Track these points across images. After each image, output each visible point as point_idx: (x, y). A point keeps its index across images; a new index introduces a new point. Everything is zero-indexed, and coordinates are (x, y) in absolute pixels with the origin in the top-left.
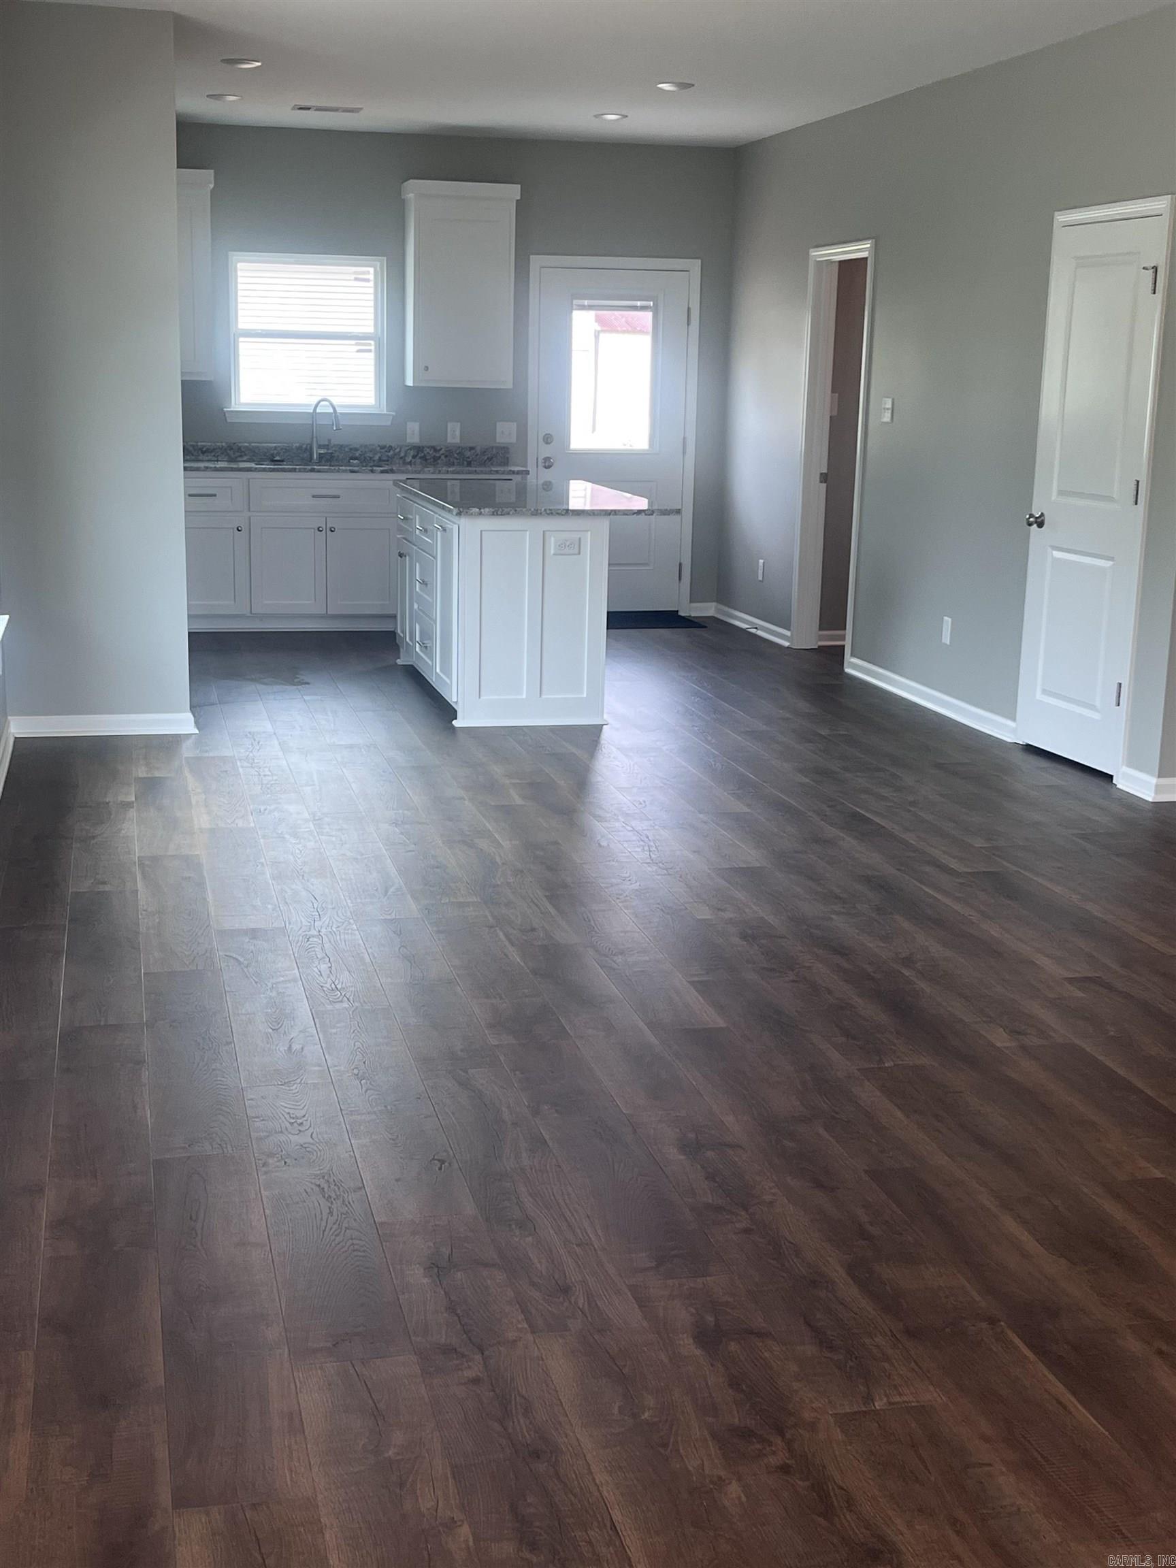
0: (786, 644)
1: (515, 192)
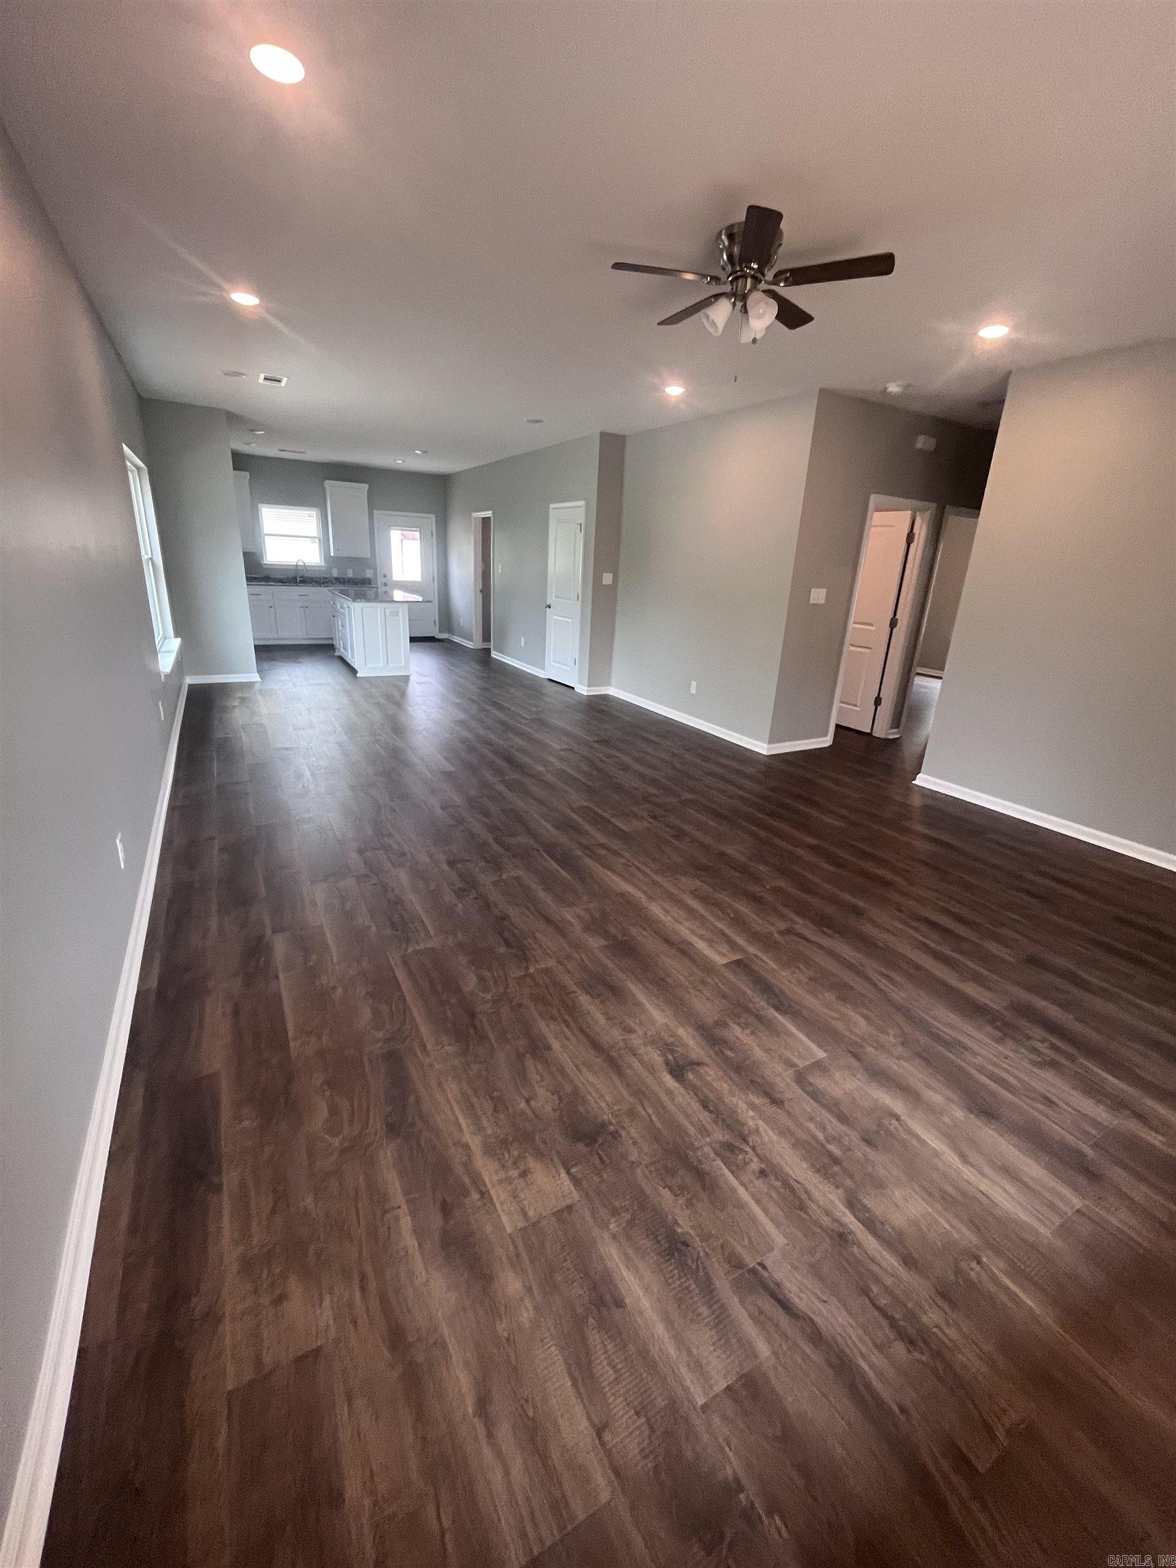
0: (472, 647)
1: (366, 486)
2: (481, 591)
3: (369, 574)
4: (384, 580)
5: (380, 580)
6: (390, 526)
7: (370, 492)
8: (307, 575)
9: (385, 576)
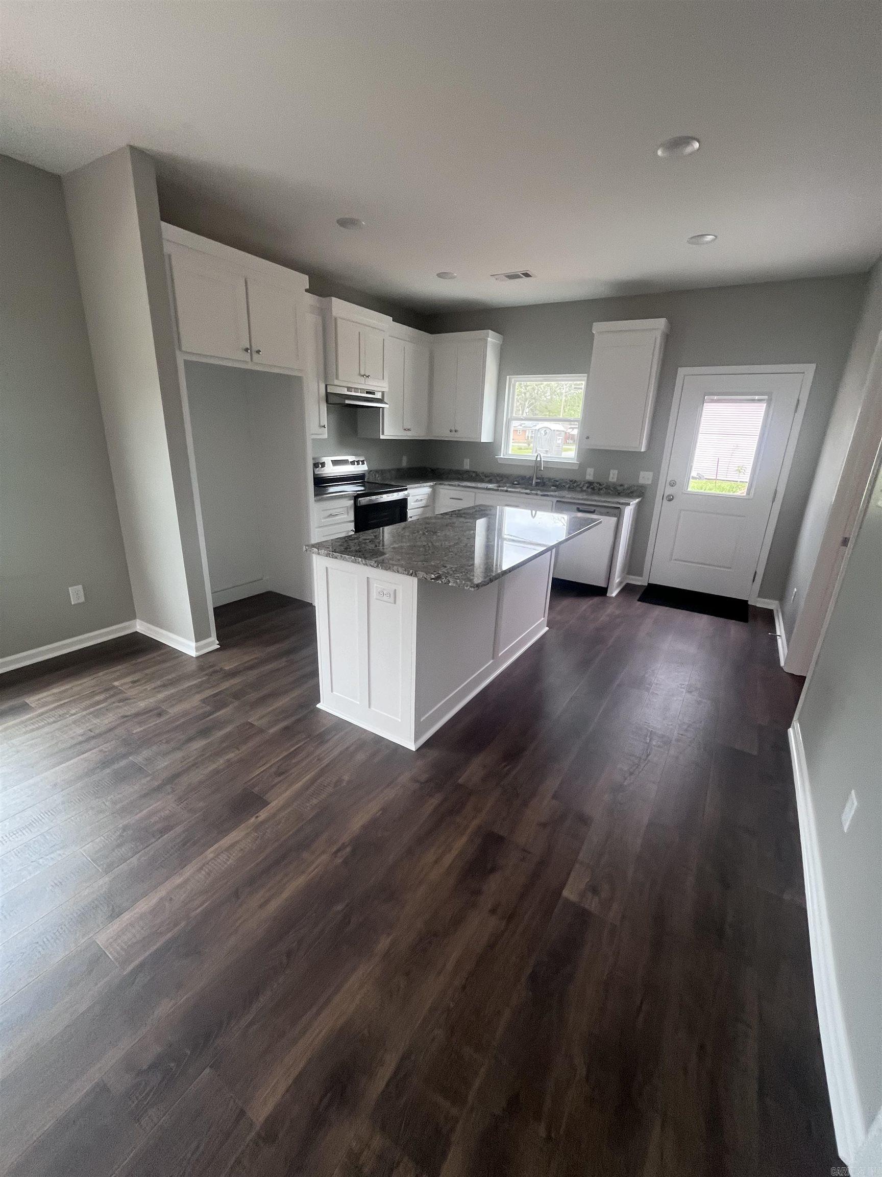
1: (661, 323)
3: (645, 478)
4: (669, 491)
5: (662, 489)
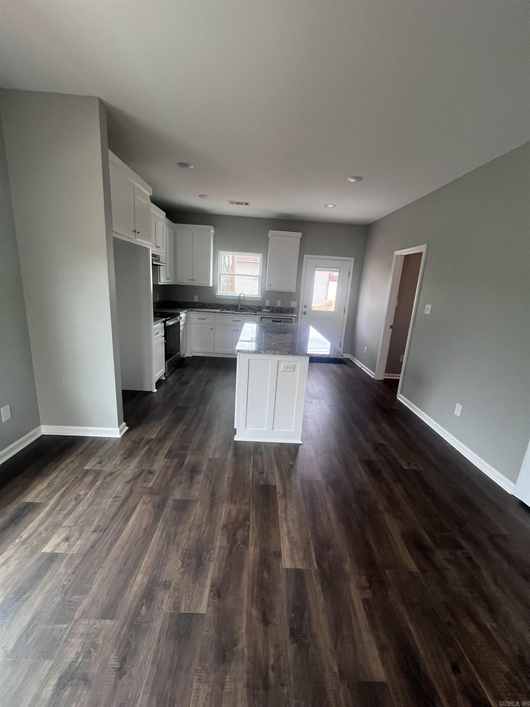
2: (391, 327)
6: (316, 267)
7: (302, 240)
8: (246, 304)
9: (305, 307)
